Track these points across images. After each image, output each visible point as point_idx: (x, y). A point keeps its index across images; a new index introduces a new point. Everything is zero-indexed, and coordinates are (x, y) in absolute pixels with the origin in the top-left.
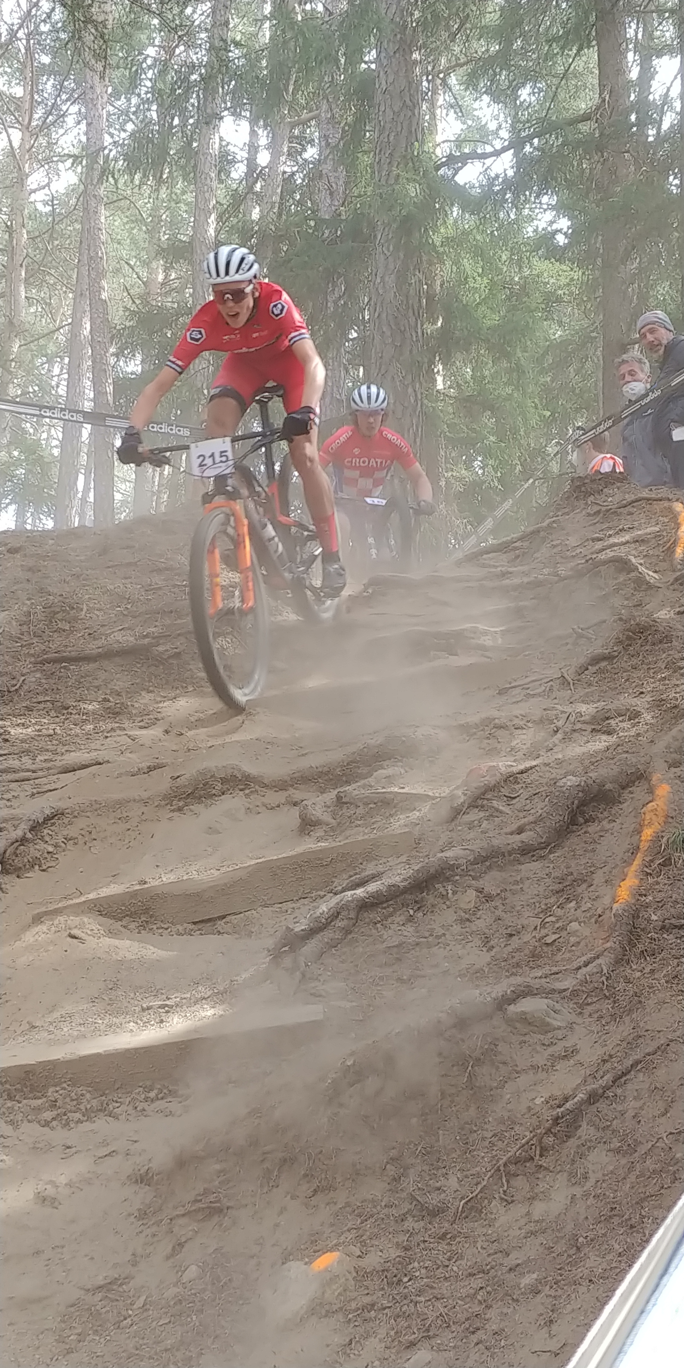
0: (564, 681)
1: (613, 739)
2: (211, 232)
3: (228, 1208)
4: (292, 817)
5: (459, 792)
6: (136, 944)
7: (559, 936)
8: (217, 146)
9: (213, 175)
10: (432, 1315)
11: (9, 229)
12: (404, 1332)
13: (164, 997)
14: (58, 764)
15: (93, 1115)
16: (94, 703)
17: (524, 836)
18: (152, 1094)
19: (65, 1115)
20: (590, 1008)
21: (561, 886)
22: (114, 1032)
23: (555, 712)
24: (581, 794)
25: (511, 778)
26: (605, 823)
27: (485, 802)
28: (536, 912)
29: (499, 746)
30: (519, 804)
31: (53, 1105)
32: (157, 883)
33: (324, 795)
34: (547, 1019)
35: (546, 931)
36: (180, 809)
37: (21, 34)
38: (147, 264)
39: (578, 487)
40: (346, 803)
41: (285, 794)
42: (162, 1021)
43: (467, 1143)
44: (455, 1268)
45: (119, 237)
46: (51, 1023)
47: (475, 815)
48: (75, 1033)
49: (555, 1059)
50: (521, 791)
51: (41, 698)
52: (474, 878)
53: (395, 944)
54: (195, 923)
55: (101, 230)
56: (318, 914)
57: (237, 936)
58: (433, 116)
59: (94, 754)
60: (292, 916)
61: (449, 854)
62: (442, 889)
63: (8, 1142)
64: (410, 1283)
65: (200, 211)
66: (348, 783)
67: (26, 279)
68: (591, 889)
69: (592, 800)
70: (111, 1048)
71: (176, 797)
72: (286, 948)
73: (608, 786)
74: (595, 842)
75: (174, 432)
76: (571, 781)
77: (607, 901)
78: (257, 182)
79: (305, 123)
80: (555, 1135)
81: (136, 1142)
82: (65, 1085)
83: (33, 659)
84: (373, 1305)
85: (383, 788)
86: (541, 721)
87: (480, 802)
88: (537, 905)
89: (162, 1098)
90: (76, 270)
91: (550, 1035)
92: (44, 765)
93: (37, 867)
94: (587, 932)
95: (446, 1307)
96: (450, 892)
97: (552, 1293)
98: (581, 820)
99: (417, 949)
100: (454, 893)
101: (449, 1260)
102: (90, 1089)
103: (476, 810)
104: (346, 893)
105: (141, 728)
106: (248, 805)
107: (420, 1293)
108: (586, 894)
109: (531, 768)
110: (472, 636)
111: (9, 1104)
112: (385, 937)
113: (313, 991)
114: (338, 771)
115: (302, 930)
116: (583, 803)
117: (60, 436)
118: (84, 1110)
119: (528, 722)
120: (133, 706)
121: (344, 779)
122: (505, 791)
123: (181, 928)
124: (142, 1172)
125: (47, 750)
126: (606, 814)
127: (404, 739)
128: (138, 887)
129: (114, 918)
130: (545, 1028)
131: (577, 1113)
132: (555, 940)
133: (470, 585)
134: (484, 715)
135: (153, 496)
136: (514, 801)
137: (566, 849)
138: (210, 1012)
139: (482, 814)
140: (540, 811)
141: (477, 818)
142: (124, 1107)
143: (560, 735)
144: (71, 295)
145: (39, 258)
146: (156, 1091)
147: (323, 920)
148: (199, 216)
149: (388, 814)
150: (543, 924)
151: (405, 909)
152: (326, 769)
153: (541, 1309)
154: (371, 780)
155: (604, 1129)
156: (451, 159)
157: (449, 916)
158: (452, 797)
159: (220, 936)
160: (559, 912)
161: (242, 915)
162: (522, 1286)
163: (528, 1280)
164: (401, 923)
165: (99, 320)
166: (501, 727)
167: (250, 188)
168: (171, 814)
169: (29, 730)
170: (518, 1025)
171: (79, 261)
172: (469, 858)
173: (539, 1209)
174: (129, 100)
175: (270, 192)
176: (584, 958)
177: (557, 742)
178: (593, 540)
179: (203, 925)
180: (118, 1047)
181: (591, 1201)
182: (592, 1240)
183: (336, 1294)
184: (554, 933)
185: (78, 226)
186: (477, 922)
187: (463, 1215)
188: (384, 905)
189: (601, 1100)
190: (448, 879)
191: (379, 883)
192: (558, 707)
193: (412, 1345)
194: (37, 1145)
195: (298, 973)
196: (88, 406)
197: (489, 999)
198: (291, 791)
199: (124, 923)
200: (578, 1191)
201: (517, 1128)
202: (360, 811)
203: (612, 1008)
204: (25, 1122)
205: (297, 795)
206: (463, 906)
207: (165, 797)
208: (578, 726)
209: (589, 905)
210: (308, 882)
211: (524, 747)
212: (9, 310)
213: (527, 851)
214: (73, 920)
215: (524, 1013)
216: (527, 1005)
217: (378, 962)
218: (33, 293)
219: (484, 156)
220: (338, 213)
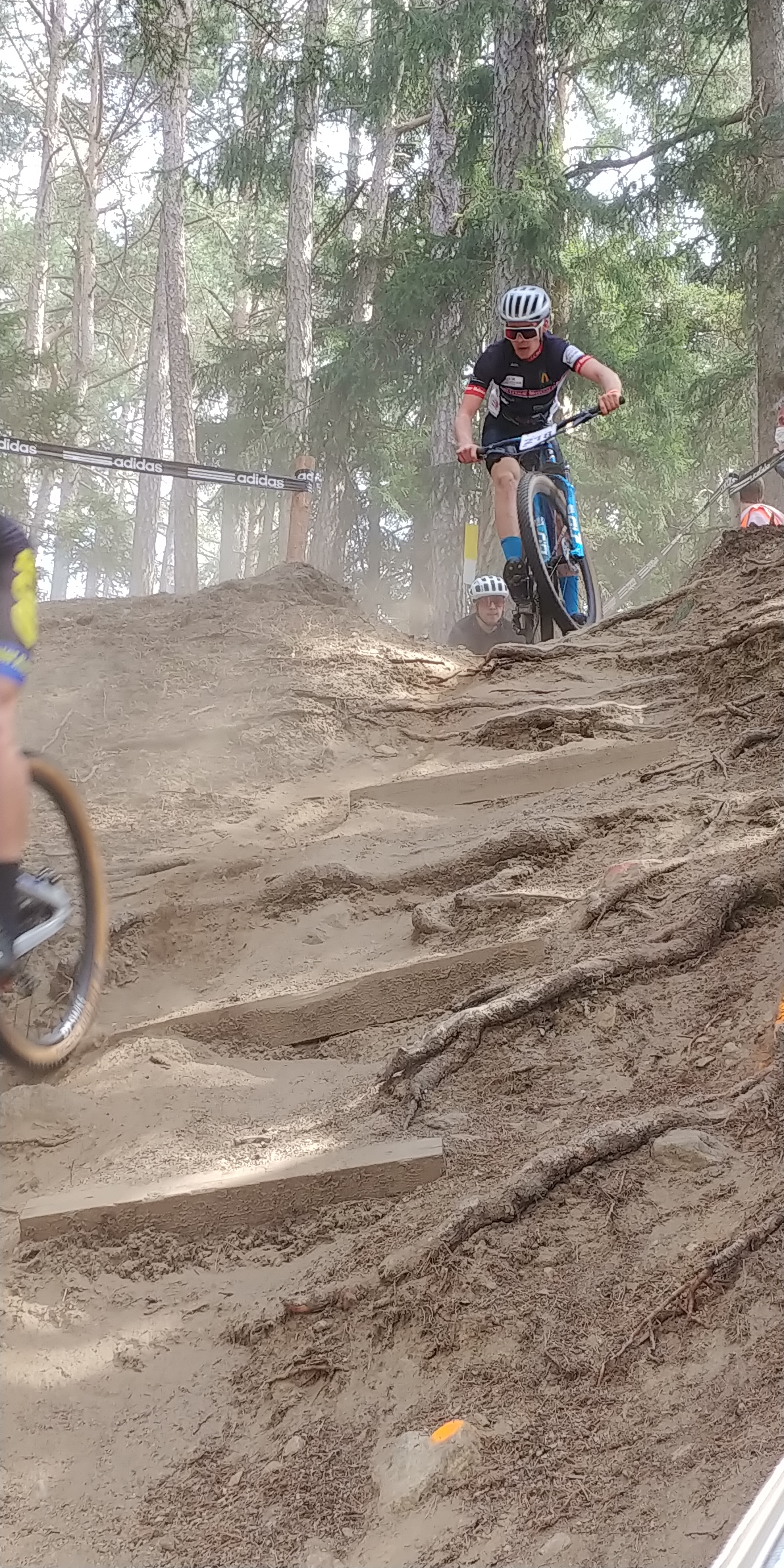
0: (716, 766)
1: (773, 832)
2: (307, 254)
3: (335, 1370)
4: (404, 923)
5: (596, 895)
6: (227, 1069)
7: (711, 1058)
8: (314, 156)
9: (309, 190)
10: (571, 1493)
11: (76, 255)
12: (539, 1512)
13: (260, 1129)
14: (137, 864)
15: (180, 1264)
16: (177, 795)
17: (671, 944)
18: (247, 1241)
19: (148, 1264)
20: (748, 1141)
21: (714, 1001)
22: (204, 1170)
23: (705, 802)
24: (737, 896)
25: (657, 878)
26: (765, 928)
27: (627, 905)
28: (686, 1031)
29: (642, 841)
30: (664, 906)
31: (135, 1253)
32: (249, 1000)
33: (442, 899)
34: (701, 1154)
35: (698, 1053)
36: (276, 916)
37: (88, 31)
38: (232, 292)
39: (731, 543)
40: (465, 907)
41: (397, 897)
42: (258, 1157)
43: (608, 1296)
44: (596, 1439)
45: (201, 262)
46: (131, 1160)
47: (614, 921)
48: (159, 1171)
49: (710, 1199)
50: (668, 892)
51: (116, 790)
52: (615, 993)
53: (524, 1068)
54: (294, 1045)
55: (180, 254)
56: (435, 1034)
57: (342, 1060)
58: (560, 118)
59: (177, 853)
60: (406, 1037)
61: (585, 964)
62: (577, 1005)
63: (83, 1296)
64: (545, 1456)
65: (293, 232)
66: (468, 884)
67: (96, 312)
68: (749, 1004)
69: (749, 902)
70: (199, 1188)
71: (271, 901)
72: (399, 1074)
73: (769, 886)
74: (754, 950)
75: (265, 484)
76: (726, 880)
77: (768, 1017)
78: (357, 197)
79: (413, 128)
80: (710, 1286)
81: (229, 1295)
82: (148, 1230)
83: (107, 746)
84: (503, 1482)
85: (509, 889)
86: (691, 812)
87: (620, 905)
88: (687, 1022)
89: (258, 1246)
90: (152, 301)
91: (704, 1172)
92: (121, 866)
93: (114, 982)
94: (744, 1053)
95: (586, 1483)
96: (586, 1008)
97: (709, 1466)
98: (737, 925)
99: (549, 1074)
100: (592, 1009)
101: (590, 1429)
102: (177, 1235)
103: (615, 915)
104: (467, 1010)
105: (230, 822)
106: (353, 910)
107: (557, 1467)
108: (743, 1011)
109: (679, 866)
110: (609, 714)
111: (85, 1252)
112: (512, 1060)
113: (430, 1123)
114: (456, 871)
115: (418, 1053)
116: (739, 906)
117: (136, 490)
118: (169, 1259)
119: (675, 812)
120: (221, 797)
121: (464, 879)
122: (649, 893)
123: (278, 1051)
124: (236, 1329)
125: (125, 849)
126: (766, 918)
127: (532, 833)
128: (227, 1005)
129: (201, 1039)
130: (698, 1164)
131: (736, 1261)
132: (708, 1064)
133: (605, 656)
134: (624, 806)
135: (241, 558)
136: (660, 904)
137: (720, 958)
138: (313, 1147)
139: (623, 919)
140: (690, 916)
141: (617, 923)
142: (215, 1256)
143: (712, 828)
144: (147, 330)
145: (109, 287)
146: (251, 1237)
147: (442, 1042)
148: (293, 236)
149: (514, 920)
150: (695, 1045)
151: (535, 1028)
152: (442, 869)
153: (696, 1485)
154: (494, 881)
155: (767, 1279)
156: (582, 167)
157: (586, 1036)
158: (589, 900)
159: (323, 1060)
160: (713, 1031)
161: (348, 1036)
162: (674, 1459)
163: (679, 1452)
164: (531, 1044)
165: (179, 357)
166: (645, 819)
167: (351, 204)
168: (265, 922)
169: (104, 826)
170: (666, 1161)
171: (156, 290)
172: (609, 969)
173: (692, 1370)
174: (211, 104)
175: (374, 208)
176: (743, 1084)
177: (709, 835)
178: (749, 603)
179: (304, 1047)
180: (208, 1186)
181: (752, 1361)
182: (755, 1406)
183: (461, 1468)
184: (707, 1055)
185: (154, 250)
186: (619, 1043)
187: (607, 1378)
188: (511, 1024)
189: (764, 1247)
190: (583, 994)
191: (504, 998)
192: (710, 795)
193: (548, 1526)
194: (117, 1299)
195: (413, 1102)
196: (168, 455)
197: (633, 1131)
198: (403, 893)
199: (214, 1046)
200: (737, 1350)
201: (665, 1278)
202: (484, 915)
203: (776, 1140)
204: (103, 1273)
205: (410, 898)
206: (602, 1024)
207: (259, 902)
208: (733, 817)
209: (748, 1023)
210: (421, 998)
211: (671, 842)
212: (76, 347)
213: (675, 962)
214: (155, 1043)
215: (673, 1147)
216: (676, 1138)
217: (504, 1089)
218: (104, 327)
219: (619, 164)
220: (453, 231)
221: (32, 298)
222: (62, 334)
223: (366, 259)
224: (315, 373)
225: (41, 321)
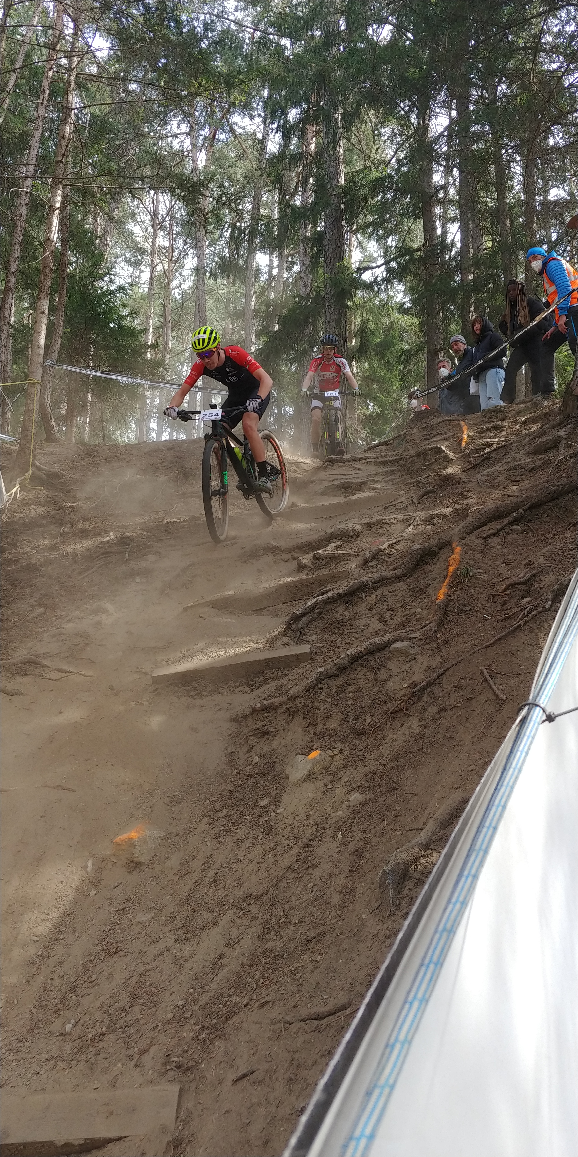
0: (413, 503)
1: (435, 528)
2: (253, 304)
3: (271, 732)
4: (294, 564)
5: (367, 553)
6: (228, 619)
9: (253, 279)
11: (164, 306)
15: (212, 693)
17: (396, 571)
18: (237, 684)
19: (200, 693)
20: (426, 646)
21: (413, 593)
23: (409, 516)
24: (421, 552)
25: (390, 546)
26: (432, 565)
27: (379, 556)
28: (402, 604)
29: (384, 532)
30: (394, 557)
31: (195, 689)
33: (308, 555)
34: (409, 651)
35: (407, 613)
37: (167, 219)
40: (317, 558)
41: (291, 554)
43: (374, 704)
47: (374, 563)
50: (395, 551)
52: (375, 590)
53: (341, 619)
54: (253, 611)
56: (306, 606)
57: (271, 616)
58: (350, 251)
60: (296, 607)
61: (363, 580)
62: (360, 595)
63: (176, 705)
65: (247, 296)
66: (318, 549)
67: (172, 328)
68: (426, 594)
69: (426, 555)
71: (243, 556)
72: (293, 621)
73: (433, 549)
74: (428, 573)
76: (417, 546)
77: (433, 599)
79: (293, 255)
80: (412, 700)
81: (231, 704)
82: (200, 680)
85: (334, 551)
86: (403, 521)
87: (376, 557)
88: (402, 601)
89: (242, 686)
91: (410, 658)
94: (424, 613)
96: (364, 596)
98: (421, 564)
99: (350, 621)
100: (366, 597)
102: (210, 682)
103: (375, 561)
104: (318, 597)
106: (275, 560)
109: (399, 541)
110: (371, 483)
112: (336, 616)
113: (305, 639)
114: (313, 544)
115: (300, 613)
116: (422, 556)
118: (208, 691)
119: (397, 521)
121: (316, 547)
122: (388, 552)
123: (247, 613)
124: (234, 717)
126: (432, 561)
129: (218, 609)
130: (407, 654)
131: (422, 691)
133: (370, 460)
134: (377, 518)
136: (392, 556)
137: (415, 576)
139: (378, 562)
140: (403, 560)
142: (225, 690)
143: (411, 527)
145: (176, 318)
146: (239, 683)
147: (310, 609)
148: (247, 298)
149: (336, 563)
150: (405, 610)
151: (344, 604)
152: (309, 543)
154: (328, 548)
155: (434, 698)
156: (358, 269)
157: (364, 607)
158: (364, 555)
159: (263, 617)
160: (412, 604)
161: (273, 607)
164: (343, 610)
166: (385, 524)
167: (269, 285)
168: (242, 564)
172: (372, 581)
174: (215, 248)
175: (278, 286)
176: (424, 624)
177: (410, 529)
178: (424, 439)
179: (257, 612)
183: (319, 769)
184: (410, 613)
186: (376, 608)
188: (335, 602)
189: (433, 685)
190: (363, 591)
191: (333, 592)
192: (410, 514)
193: (352, 790)
194: (189, 706)
195: (299, 632)
197: (382, 642)
198: (294, 553)
199: (223, 611)
201: (396, 697)
202: (324, 561)
204: (183, 696)
205: (296, 555)
206: (370, 602)
209: (425, 601)
210: (302, 592)
211: (396, 532)
214: (201, 610)
215: (398, 648)
216: (399, 644)
217: (333, 627)
218: (175, 334)
219: (372, 268)
220: (308, 295)
221: (147, 323)
222: (159, 337)
223: (276, 305)
224: (256, 351)
225: (151, 332)
